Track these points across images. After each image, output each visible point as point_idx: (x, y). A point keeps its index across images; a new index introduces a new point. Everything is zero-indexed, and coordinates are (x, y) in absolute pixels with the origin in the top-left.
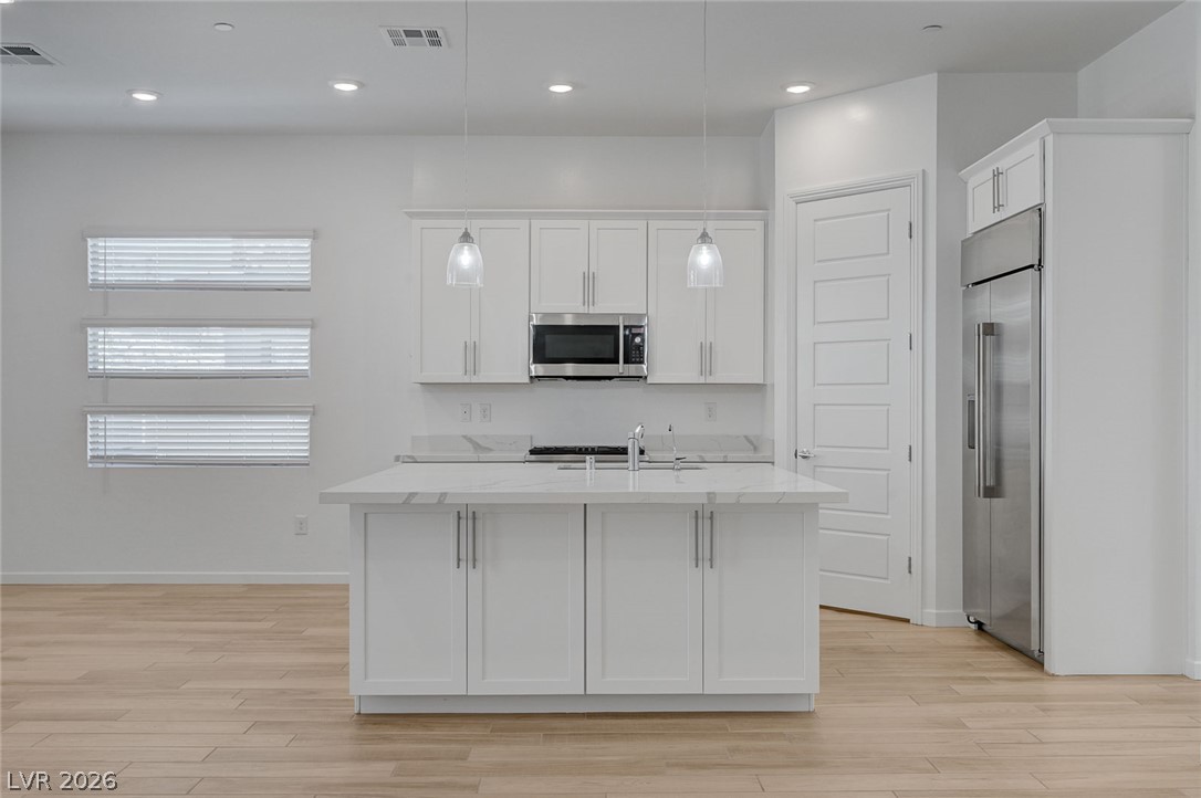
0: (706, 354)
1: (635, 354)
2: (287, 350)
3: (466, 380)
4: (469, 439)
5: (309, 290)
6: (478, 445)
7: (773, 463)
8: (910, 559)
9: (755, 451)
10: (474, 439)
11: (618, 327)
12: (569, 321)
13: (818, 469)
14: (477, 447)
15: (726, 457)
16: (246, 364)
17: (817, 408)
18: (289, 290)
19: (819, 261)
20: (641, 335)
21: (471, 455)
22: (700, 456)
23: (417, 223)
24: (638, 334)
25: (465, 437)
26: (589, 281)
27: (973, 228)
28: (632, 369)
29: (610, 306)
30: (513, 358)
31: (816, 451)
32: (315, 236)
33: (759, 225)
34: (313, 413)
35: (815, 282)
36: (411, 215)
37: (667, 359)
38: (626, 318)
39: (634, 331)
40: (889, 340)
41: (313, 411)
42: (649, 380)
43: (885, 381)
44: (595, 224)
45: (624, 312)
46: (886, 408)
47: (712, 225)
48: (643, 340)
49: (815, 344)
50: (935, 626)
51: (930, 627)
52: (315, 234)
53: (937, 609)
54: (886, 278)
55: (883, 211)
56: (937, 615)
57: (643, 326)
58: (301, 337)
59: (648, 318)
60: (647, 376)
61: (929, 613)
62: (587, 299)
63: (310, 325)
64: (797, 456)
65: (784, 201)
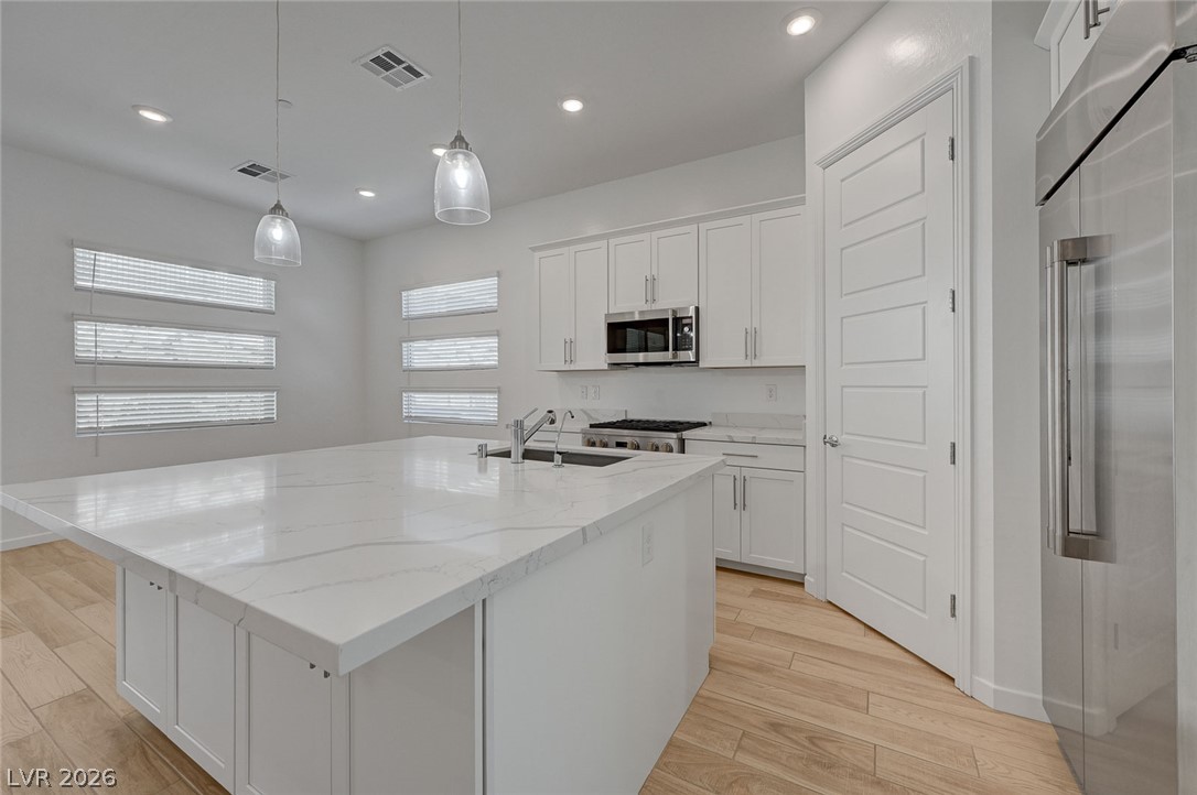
0: (752, 339)
1: (685, 342)
6: (591, 416)
7: (805, 447)
8: (953, 598)
10: (588, 412)
12: (637, 318)
13: (846, 459)
15: (754, 437)
17: (845, 390)
19: (845, 225)
20: (690, 325)
22: (729, 436)
23: (538, 255)
24: (686, 325)
25: (582, 410)
28: (681, 356)
30: (595, 352)
31: (843, 439)
35: (842, 249)
36: (534, 249)
37: (718, 345)
38: (674, 312)
39: (685, 321)
40: (926, 302)
41: (499, 391)
42: (701, 364)
43: (920, 356)
44: (656, 234)
45: (674, 307)
46: (920, 391)
47: (757, 217)
48: (691, 330)
49: (842, 318)
50: (992, 706)
51: (982, 706)
52: (499, 275)
53: (996, 682)
54: (920, 224)
55: (918, 137)
56: (995, 691)
57: (691, 317)
58: (493, 342)
59: (697, 309)
60: (697, 361)
61: (985, 686)
62: (649, 298)
63: (498, 334)
64: (825, 443)
65: (813, 172)
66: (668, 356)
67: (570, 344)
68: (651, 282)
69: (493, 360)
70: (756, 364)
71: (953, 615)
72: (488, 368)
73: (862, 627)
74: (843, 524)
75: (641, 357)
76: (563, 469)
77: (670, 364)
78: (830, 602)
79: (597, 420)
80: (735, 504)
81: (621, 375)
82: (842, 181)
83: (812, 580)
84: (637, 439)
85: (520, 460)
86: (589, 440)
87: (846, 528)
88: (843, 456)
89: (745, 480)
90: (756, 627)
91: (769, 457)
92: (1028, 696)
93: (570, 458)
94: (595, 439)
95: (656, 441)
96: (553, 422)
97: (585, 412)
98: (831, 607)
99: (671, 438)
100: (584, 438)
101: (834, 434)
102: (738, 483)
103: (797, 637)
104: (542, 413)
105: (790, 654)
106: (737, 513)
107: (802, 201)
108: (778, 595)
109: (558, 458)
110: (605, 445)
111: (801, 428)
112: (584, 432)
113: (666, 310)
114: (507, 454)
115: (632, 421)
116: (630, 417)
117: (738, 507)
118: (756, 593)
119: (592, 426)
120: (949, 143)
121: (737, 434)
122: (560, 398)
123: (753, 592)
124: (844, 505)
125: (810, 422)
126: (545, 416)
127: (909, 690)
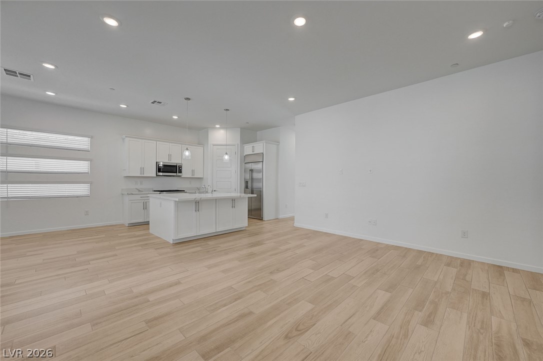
0: (193, 171)
1: (180, 172)
2: (82, 166)
3: (140, 176)
4: (137, 189)
5: (89, 151)
9: (199, 190)
11: (177, 166)
14: (139, 191)
20: (181, 168)
21: (137, 193)
23: (128, 139)
26: (170, 156)
27: (245, 154)
28: (180, 174)
29: (174, 161)
30: (152, 172)
32: (92, 137)
33: (203, 148)
34: (91, 183)
36: (126, 137)
37: (186, 173)
42: (182, 177)
59: (181, 164)
62: (170, 160)
70: (194, 177)
81: (159, 179)
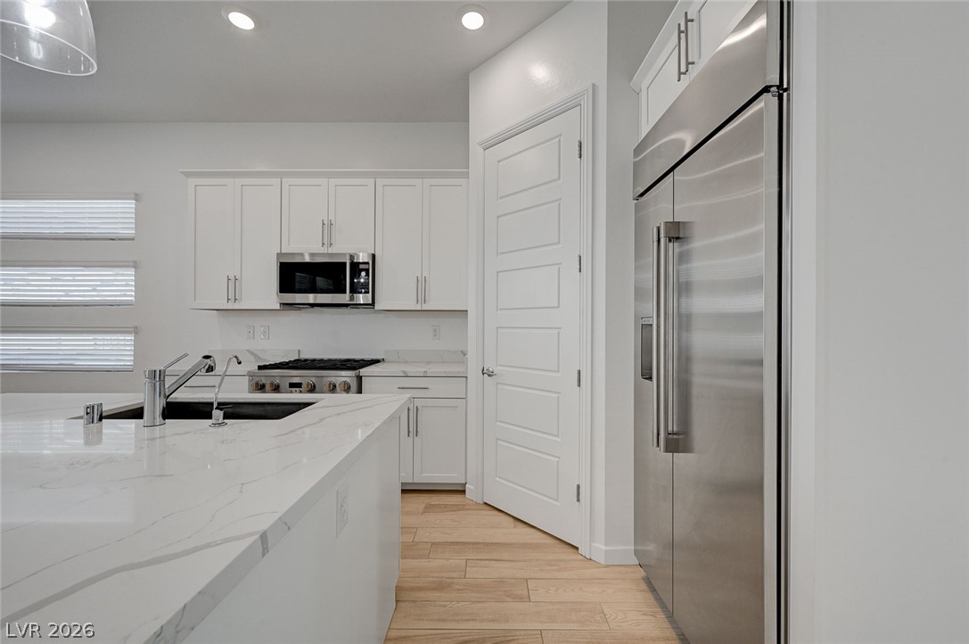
0: (422, 286)
2: (116, 285)
3: (230, 306)
5: (133, 239)
6: (259, 357)
7: (466, 377)
8: (578, 487)
10: (256, 352)
11: (345, 263)
12: (307, 259)
13: (500, 386)
15: (425, 372)
16: (83, 296)
17: (499, 330)
18: (120, 239)
19: (501, 198)
22: (404, 372)
23: (192, 181)
24: (363, 270)
25: (248, 351)
29: (340, 247)
30: (265, 291)
31: (497, 370)
33: (464, 182)
35: (498, 217)
36: (188, 175)
37: (392, 289)
38: (352, 257)
39: (361, 267)
40: (560, 264)
41: (136, 331)
42: (376, 308)
43: (556, 305)
44: (333, 181)
45: (352, 252)
46: (556, 331)
47: (428, 182)
48: (367, 274)
49: (498, 272)
50: (603, 563)
51: (598, 565)
52: (137, 198)
53: (606, 545)
54: (557, 203)
55: (555, 138)
56: (606, 551)
57: (368, 263)
58: (128, 275)
59: (374, 256)
60: (373, 304)
61: (598, 548)
62: (325, 242)
63: (135, 265)
64: (483, 374)
65: (475, 150)
66: (344, 298)
67: (234, 282)
68: (328, 227)
69: (130, 296)
70: (425, 307)
71: (578, 500)
72: (119, 304)
73: (512, 519)
74: (497, 439)
75: (311, 298)
76: (225, 428)
77: (346, 305)
78: (486, 503)
79: (265, 360)
80: (409, 432)
81: (293, 317)
82: (499, 162)
83: (472, 487)
84: (314, 380)
85: (159, 419)
86: (257, 384)
87: (499, 442)
88: (498, 383)
89: (417, 409)
90: (433, 544)
91: (437, 388)
92: (625, 549)
93: (235, 411)
94: (264, 381)
95: (333, 380)
96: (210, 369)
97: (252, 353)
98: (488, 508)
99: (346, 376)
100: (250, 381)
101: (490, 366)
102: (411, 412)
103: (467, 543)
104: (195, 359)
105: (463, 562)
106: (411, 438)
107: (466, 175)
108: (446, 506)
109: (218, 414)
110: (276, 389)
111: (464, 362)
112: (251, 375)
113: (345, 254)
114: (137, 413)
115: (306, 360)
116: (303, 356)
117: (411, 435)
118: (429, 508)
119: (260, 368)
120: (577, 144)
121: (411, 370)
122: (221, 340)
123: (426, 508)
124: (498, 423)
125: (471, 357)
126: (199, 363)
127: (553, 568)
